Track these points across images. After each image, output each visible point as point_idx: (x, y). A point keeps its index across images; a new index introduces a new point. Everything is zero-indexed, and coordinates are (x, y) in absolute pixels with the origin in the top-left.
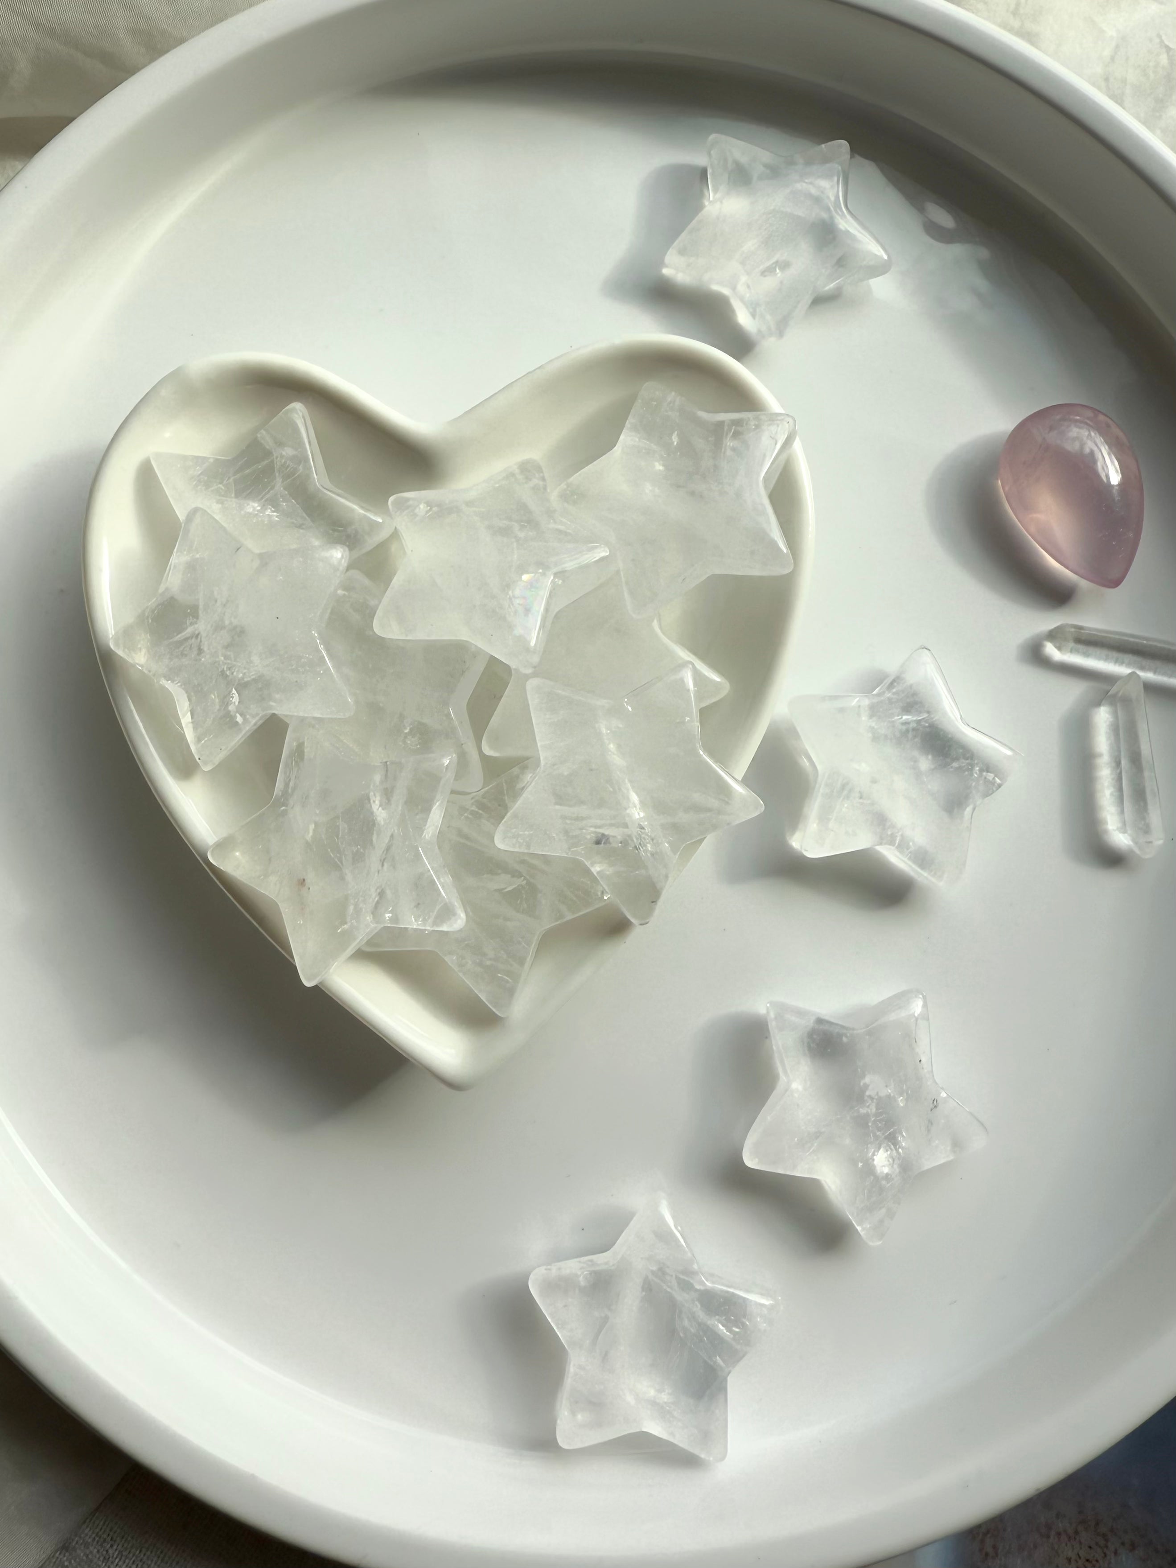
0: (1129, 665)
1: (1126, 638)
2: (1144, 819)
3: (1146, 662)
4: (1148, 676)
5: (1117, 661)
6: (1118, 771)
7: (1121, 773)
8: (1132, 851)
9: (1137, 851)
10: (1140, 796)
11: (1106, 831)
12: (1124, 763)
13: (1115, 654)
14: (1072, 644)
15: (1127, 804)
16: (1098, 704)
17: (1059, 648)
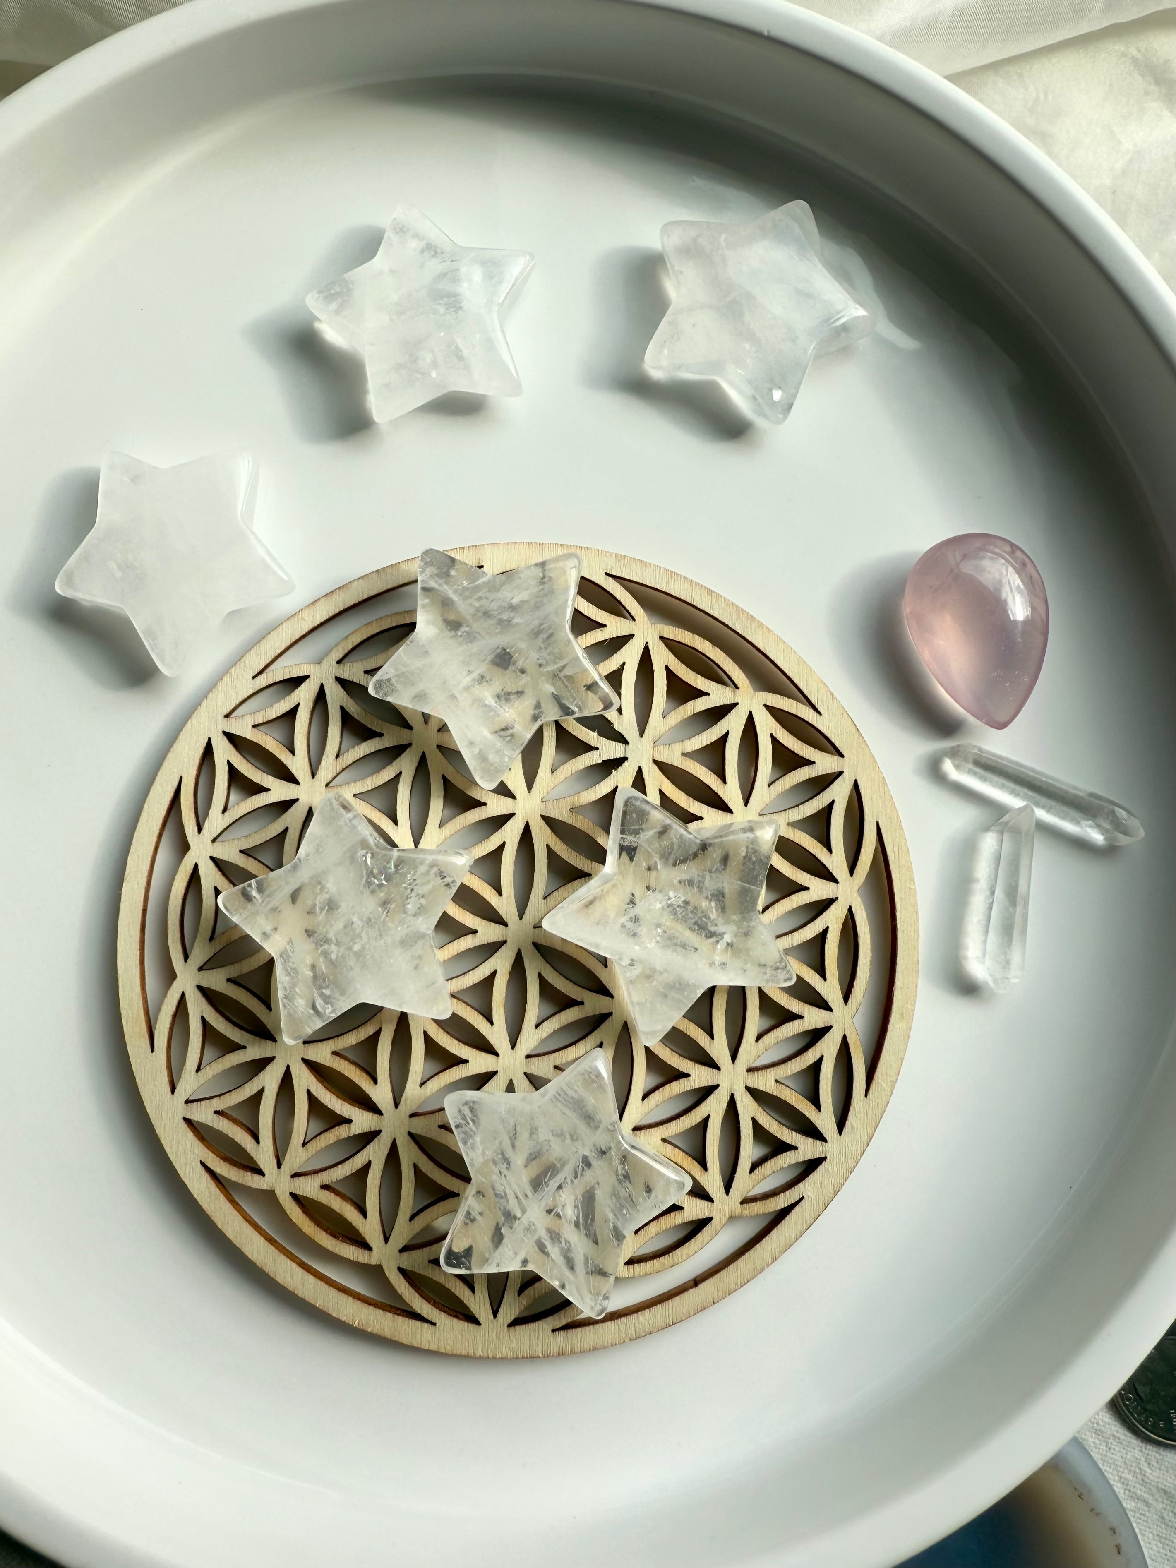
0: (1024, 797)
1: (1025, 770)
2: (1005, 954)
3: (1043, 800)
4: (1041, 814)
5: (1012, 792)
6: (991, 900)
7: (992, 902)
8: (987, 983)
9: (991, 984)
10: (1008, 930)
11: (965, 958)
12: (999, 893)
13: (1011, 785)
14: (971, 766)
15: (992, 936)
16: (987, 829)
17: (957, 767)
